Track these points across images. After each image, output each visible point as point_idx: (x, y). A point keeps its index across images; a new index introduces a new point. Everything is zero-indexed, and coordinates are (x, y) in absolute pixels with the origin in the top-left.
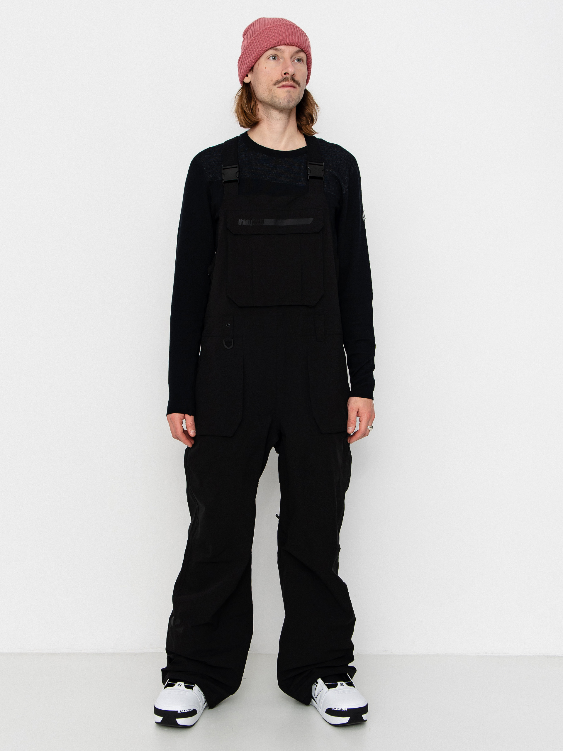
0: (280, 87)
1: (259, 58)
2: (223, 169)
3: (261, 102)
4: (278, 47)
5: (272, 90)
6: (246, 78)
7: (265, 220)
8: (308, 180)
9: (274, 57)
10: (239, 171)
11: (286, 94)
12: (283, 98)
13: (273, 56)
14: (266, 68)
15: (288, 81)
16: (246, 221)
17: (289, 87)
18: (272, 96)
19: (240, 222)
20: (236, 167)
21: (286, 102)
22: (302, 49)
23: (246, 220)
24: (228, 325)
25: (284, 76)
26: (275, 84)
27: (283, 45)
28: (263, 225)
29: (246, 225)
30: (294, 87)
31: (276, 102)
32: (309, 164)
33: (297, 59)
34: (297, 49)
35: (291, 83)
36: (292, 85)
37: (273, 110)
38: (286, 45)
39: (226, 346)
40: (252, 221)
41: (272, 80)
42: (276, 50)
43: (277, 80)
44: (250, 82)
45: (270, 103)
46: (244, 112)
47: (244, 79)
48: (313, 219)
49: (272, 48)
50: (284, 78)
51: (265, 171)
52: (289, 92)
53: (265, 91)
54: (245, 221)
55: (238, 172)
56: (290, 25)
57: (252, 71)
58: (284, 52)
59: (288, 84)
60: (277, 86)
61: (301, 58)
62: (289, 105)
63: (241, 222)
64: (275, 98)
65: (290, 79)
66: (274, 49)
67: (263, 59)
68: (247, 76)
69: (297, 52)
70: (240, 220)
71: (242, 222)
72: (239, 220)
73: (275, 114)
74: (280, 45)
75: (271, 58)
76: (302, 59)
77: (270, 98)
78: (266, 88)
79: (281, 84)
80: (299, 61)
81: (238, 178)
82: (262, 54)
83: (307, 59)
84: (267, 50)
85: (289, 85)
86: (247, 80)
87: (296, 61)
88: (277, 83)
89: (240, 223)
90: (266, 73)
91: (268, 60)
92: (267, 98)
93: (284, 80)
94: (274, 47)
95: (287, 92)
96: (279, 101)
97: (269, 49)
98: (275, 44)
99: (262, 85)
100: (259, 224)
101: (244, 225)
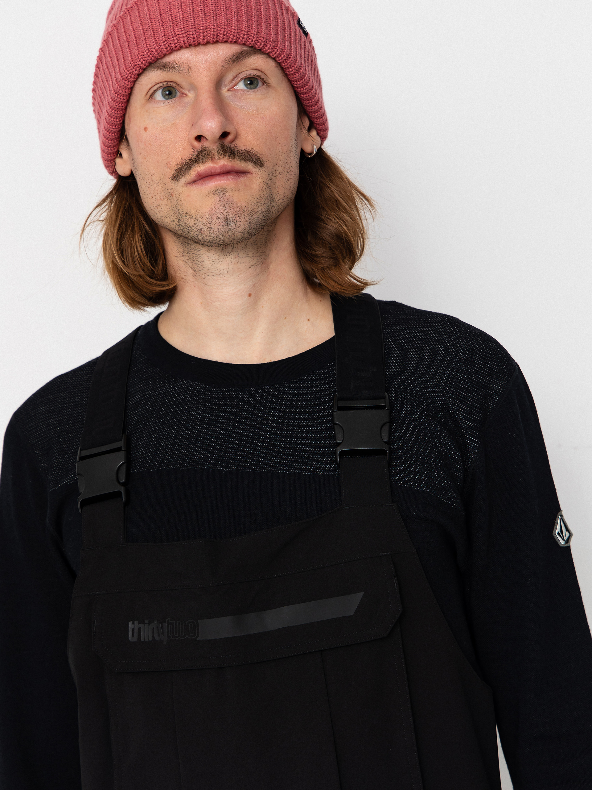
0: (194, 182)
2: (82, 458)
5: (172, 195)
6: (118, 160)
7: (200, 620)
9: (168, 91)
10: (127, 462)
11: (214, 199)
12: (207, 214)
13: (163, 89)
14: (146, 129)
15: (213, 158)
16: (151, 626)
17: (218, 178)
18: (179, 213)
19: (133, 630)
20: (119, 449)
21: (217, 224)
23: (150, 622)
25: (196, 144)
26: (176, 177)
27: (181, 48)
28: (199, 639)
29: (151, 639)
31: (190, 229)
33: (246, 79)
34: (232, 49)
35: (224, 162)
40: (165, 624)
41: (167, 166)
42: (164, 67)
43: (180, 161)
44: (131, 173)
47: (116, 165)
48: (360, 595)
52: (220, 192)
53: (159, 198)
54: (146, 626)
55: (125, 466)
59: (213, 168)
60: (183, 180)
61: (258, 73)
63: (136, 631)
64: (186, 219)
65: (214, 152)
67: (136, 104)
68: (120, 155)
69: (236, 58)
70: (133, 623)
71: (140, 629)
72: (130, 624)
74: (173, 51)
75: (159, 96)
76: (262, 77)
79: (192, 174)
80: (251, 83)
81: (122, 484)
84: (139, 75)
85: (218, 171)
87: (241, 86)
88: (181, 171)
89: (133, 636)
90: (150, 144)
91: (151, 106)
92: (168, 219)
93: (199, 157)
95: (214, 194)
96: (197, 225)
97: (144, 70)
98: (156, 50)
99: (148, 183)
100: (187, 636)
101: (146, 640)
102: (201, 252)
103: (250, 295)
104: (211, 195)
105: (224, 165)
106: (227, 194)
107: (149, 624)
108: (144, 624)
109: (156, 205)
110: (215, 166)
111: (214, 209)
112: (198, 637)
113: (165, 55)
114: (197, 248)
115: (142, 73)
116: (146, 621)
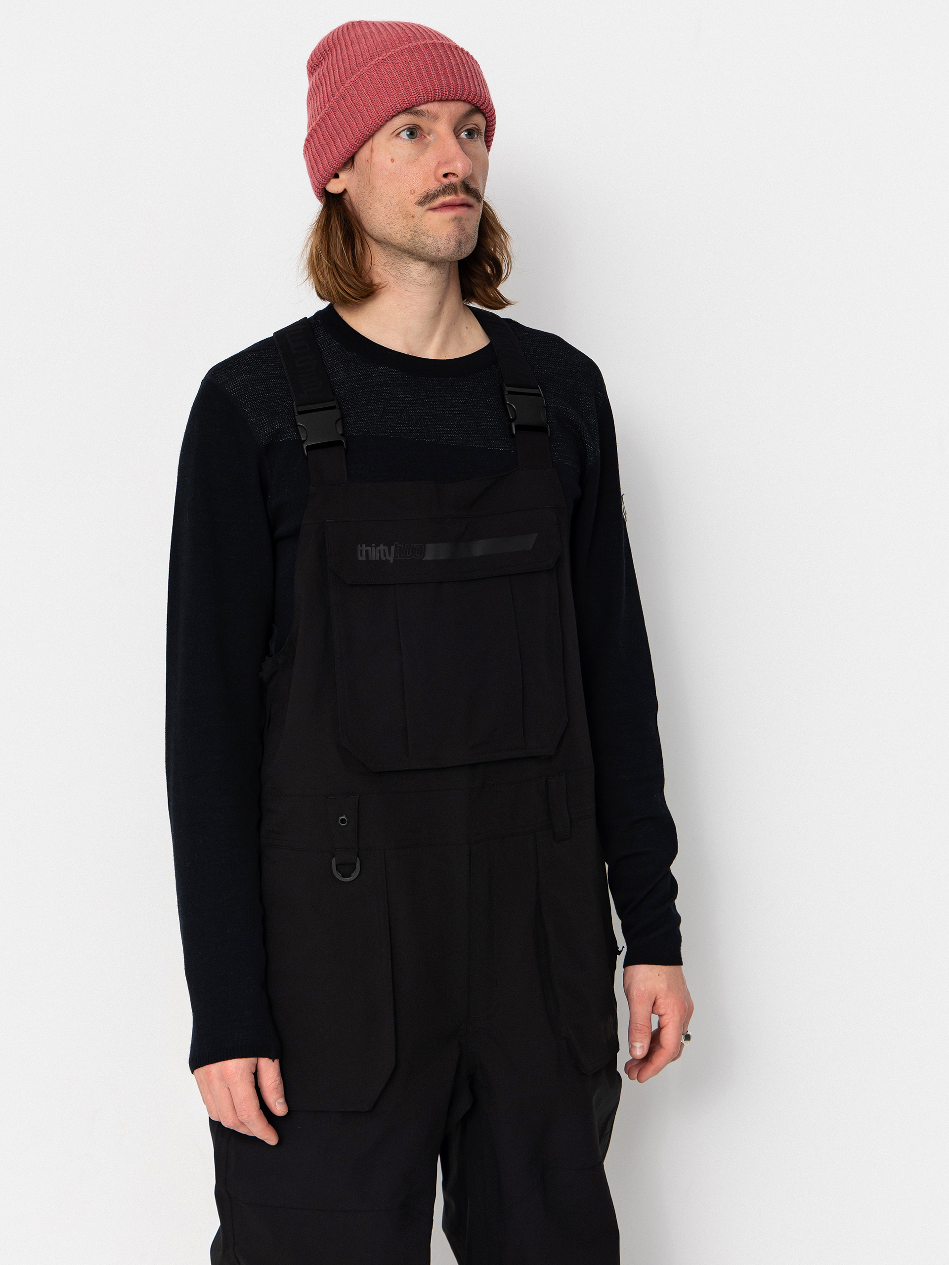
0: (434, 209)
1: (371, 136)
2: (299, 413)
3: (378, 241)
4: (423, 107)
5: (413, 217)
6: (333, 181)
7: (426, 545)
8: (513, 436)
9: (413, 132)
10: (342, 418)
11: (451, 225)
12: (445, 236)
13: (408, 129)
14: (392, 160)
15: (456, 193)
16: (378, 548)
17: (457, 208)
18: (415, 232)
19: (362, 551)
20: (333, 408)
21: (453, 246)
22: (477, 107)
23: (378, 545)
24: (343, 821)
25: (443, 180)
26: (421, 203)
27: (434, 100)
28: (424, 559)
29: (378, 559)
30: (469, 206)
31: (426, 246)
32: (510, 393)
33: (467, 131)
34: (466, 107)
35: (462, 197)
36: (465, 202)
37: (412, 262)
38: (441, 100)
39: (338, 876)
40: (393, 548)
41: (413, 192)
42: (416, 113)
43: (425, 190)
44: (345, 191)
45: (407, 247)
46: (335, 269)
47: (326, 184)
48: (536, 535)
49: (407, 110)
50: (446, 187)
51: (404, 416)
52: (457, 220)
53: (393, 217)
54: (373, 548)
55: (340, 422)
56: (442, 45)
57: (350, 165)
58: (437, 118)
59: (454, 199)
60: (427, 206)
61: (475, 127)
62: (460, 253)
63: (364, 553)
64: (421, 236)
65: (458, 187)
66: (411, 113)
67: (381, 139)
68: (336, 176)
69: (467, 115)
70: (361, 546)
71: (367, 551)
72: (359, 546)
73: (417, 269)
74: (428, 102)
75: (404, 135)
76: (477, 130)
77: (409, 237)
78: (397, 209)
79: (437, 202)
80: (470, 134)
81: (341, 435)
82: (381, 126)
83: (487, 126)
84: (393, 117)
85: (459, 202)
86: (334, 187)
87: (464, 136)
88: (426, 199)
89: (362, 556)
90: (393, 173)
91: (397, 141)
92: (399, 235)
93: (444, 191)
94: (410, 108)
95: (453, 221)
96: (434, 244)
97: (399, 113)
98: (416, 100)
99: (384, 204)
100: (413, 557)
101: (374, 559)
102: (411, 265)
103: (440, 303)
104: (451, 221)
105: (464, 199)
106: (462, 222)
107: (376, 547)
108: (371, 547)
109: (389, 222)
110: (458, 198)
111: (452, 233)
112: (423, 557)
113: (420, 104)
114: (408, 262)
115: (396, 115)
116: (374, 545)
